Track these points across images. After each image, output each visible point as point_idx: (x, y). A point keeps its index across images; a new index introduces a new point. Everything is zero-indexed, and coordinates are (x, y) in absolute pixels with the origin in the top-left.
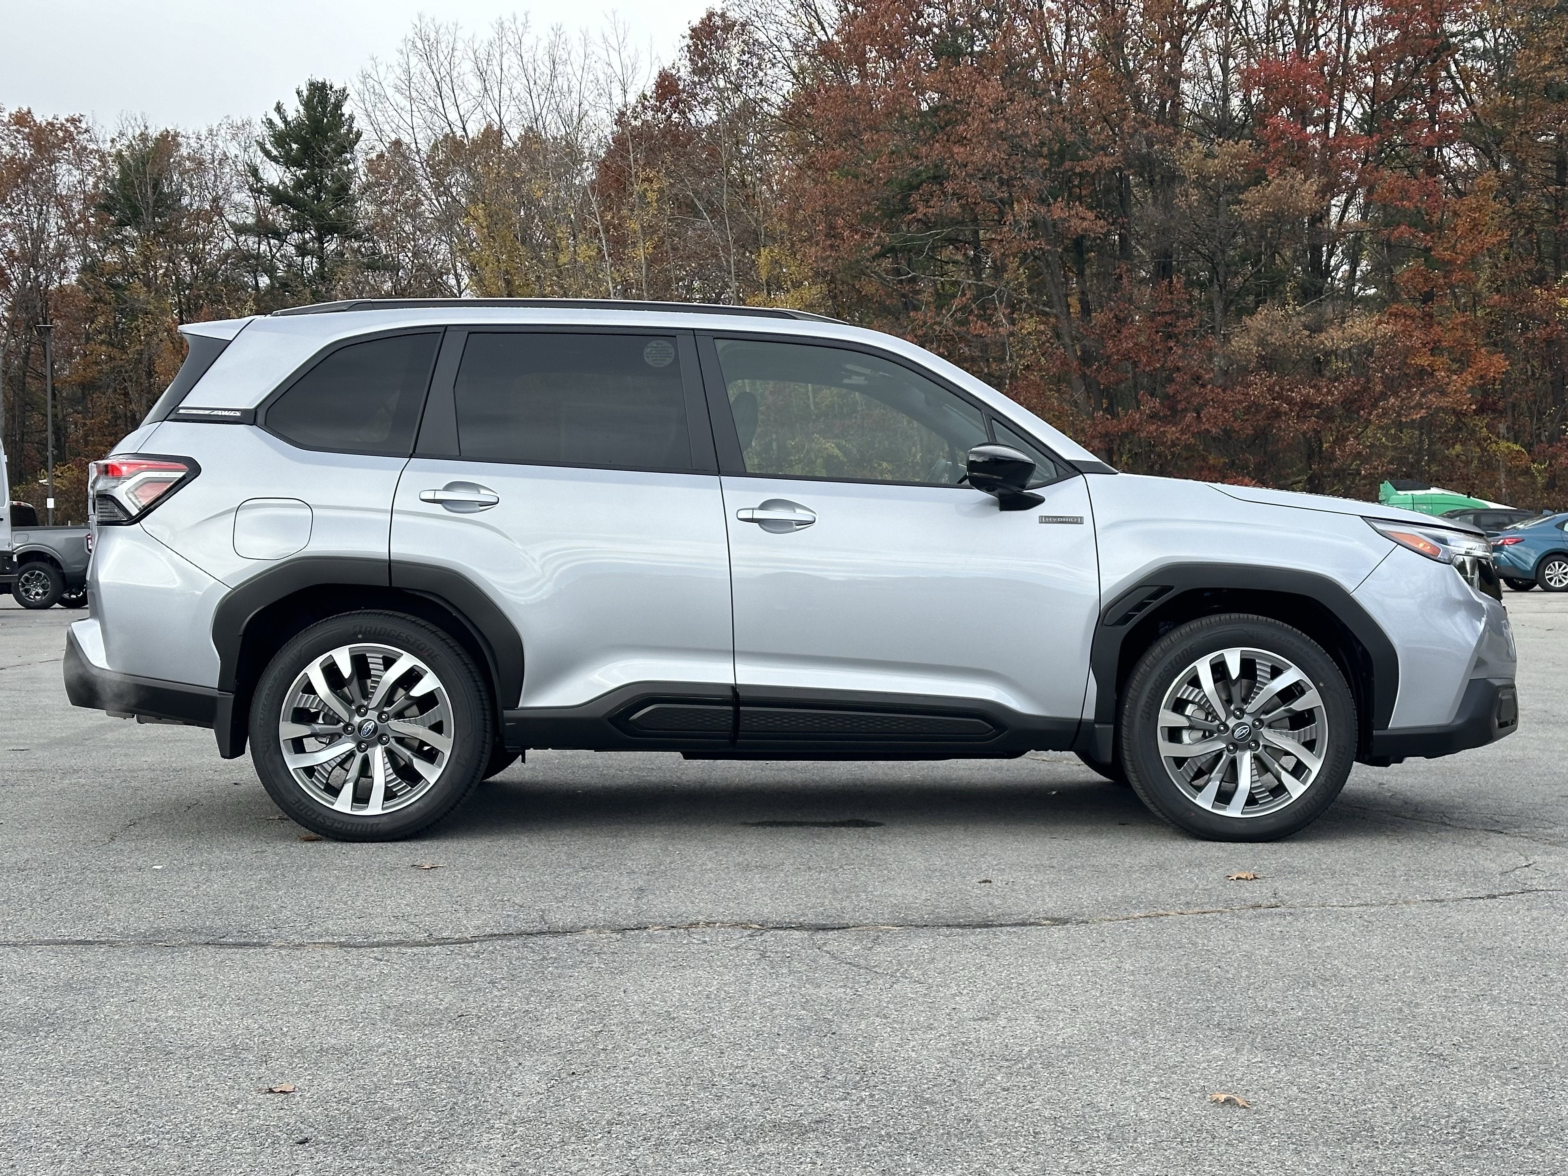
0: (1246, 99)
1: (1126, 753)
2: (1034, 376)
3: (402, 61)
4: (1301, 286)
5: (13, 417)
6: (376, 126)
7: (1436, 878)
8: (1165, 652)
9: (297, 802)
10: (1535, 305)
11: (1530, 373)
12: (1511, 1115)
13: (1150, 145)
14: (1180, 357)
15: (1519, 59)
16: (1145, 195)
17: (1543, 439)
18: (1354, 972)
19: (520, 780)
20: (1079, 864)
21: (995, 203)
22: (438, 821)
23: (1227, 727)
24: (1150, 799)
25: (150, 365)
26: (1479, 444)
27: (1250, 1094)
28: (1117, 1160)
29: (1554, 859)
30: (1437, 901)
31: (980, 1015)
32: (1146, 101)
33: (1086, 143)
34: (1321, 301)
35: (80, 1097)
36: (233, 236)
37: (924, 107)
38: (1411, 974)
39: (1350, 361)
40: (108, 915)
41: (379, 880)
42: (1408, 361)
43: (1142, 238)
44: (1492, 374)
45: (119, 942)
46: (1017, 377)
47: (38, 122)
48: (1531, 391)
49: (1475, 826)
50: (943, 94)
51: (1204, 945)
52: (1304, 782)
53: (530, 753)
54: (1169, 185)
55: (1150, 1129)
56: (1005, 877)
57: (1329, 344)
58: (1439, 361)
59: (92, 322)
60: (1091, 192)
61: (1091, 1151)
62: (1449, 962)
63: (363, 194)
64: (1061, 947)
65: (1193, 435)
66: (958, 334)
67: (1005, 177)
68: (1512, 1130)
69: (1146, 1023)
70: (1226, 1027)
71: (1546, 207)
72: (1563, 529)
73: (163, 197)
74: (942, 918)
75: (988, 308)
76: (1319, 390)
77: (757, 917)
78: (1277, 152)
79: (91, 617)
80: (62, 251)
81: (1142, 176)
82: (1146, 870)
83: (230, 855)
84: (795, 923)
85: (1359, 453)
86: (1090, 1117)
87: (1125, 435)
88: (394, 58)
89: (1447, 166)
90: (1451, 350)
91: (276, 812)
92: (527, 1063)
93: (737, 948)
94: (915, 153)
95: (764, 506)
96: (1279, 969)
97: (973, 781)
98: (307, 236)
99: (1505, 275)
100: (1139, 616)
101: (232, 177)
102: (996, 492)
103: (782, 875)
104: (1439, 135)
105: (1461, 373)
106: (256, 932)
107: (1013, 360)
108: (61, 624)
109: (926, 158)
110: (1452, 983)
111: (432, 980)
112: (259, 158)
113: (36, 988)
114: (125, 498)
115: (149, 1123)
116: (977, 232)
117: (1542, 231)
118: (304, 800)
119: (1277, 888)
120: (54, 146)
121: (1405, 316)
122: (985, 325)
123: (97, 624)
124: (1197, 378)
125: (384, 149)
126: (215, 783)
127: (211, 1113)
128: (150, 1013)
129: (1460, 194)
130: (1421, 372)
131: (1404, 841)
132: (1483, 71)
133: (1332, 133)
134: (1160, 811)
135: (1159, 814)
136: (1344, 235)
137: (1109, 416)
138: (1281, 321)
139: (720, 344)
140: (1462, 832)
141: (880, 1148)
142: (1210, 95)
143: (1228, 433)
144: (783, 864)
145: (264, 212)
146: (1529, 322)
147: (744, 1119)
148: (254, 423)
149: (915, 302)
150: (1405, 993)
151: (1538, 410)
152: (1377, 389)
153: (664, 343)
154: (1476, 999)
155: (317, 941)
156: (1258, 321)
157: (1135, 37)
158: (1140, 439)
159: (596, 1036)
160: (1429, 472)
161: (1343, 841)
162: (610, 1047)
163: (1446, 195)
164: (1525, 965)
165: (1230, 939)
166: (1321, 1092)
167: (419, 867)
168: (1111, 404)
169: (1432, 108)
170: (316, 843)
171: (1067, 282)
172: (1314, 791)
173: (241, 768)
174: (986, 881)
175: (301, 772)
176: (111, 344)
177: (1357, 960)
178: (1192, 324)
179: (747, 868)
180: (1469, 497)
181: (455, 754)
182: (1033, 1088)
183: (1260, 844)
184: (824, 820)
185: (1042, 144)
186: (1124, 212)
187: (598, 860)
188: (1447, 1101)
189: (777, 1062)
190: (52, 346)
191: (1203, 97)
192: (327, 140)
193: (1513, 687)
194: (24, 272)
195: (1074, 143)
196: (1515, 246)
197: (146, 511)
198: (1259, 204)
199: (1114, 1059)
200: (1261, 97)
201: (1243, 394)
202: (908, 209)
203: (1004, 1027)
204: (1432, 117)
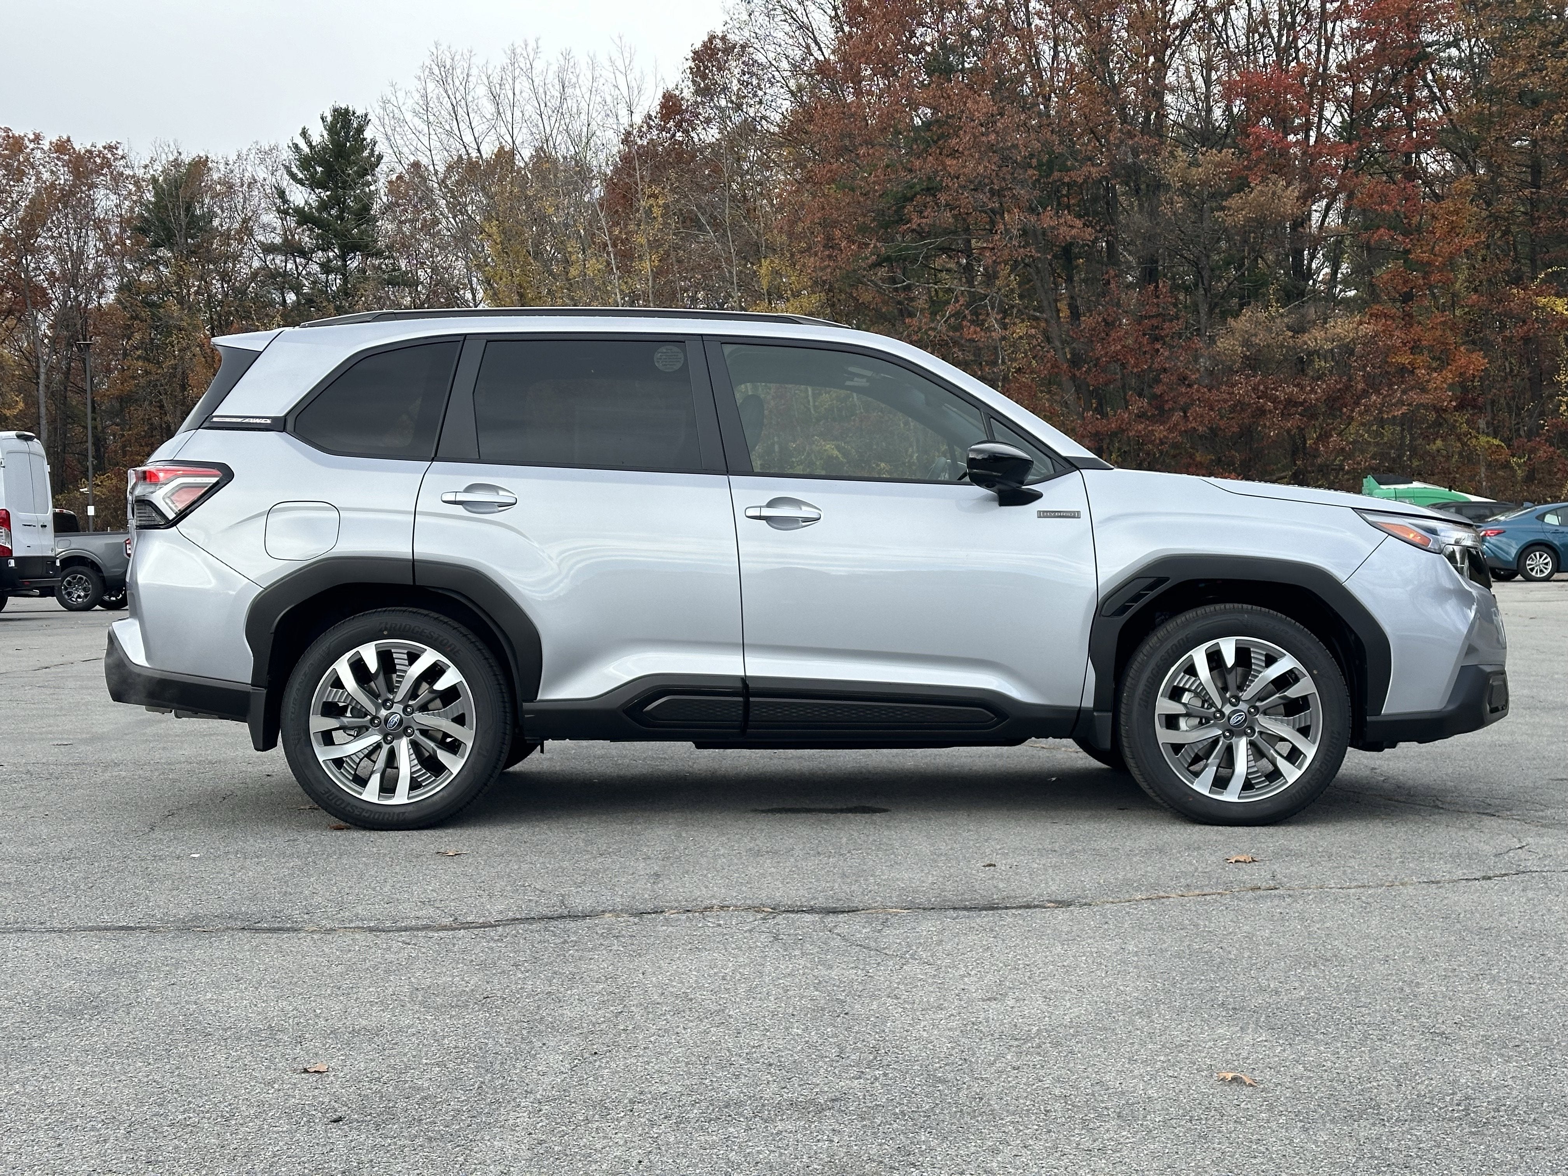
0: (1228, 108)
1: (1124, 739)
2: (1025, 379)
3: (420, 87)
4: (1284, 289)
5: (56, 429)
6: (396, 149)
7: (1432, 860)
8: (1161, 641)
9: (326, 793)
10: (1512, 304)
11: (1508, 370)
12: (1515, 1093)
13: (1136, 155)
14: (1167, 358)
15: (1494, 67)
16: (1131, 204)
17: (1522, 433)
18: (1355, 953)
19: (539, 770)
20: (1080, 848)
21: (986, 213)
22: (461, 809)
23: (1223, 714)
24: (1148, 785)
25: (183, 379)
26: (1459, 439)
27: (1256, 1072)
28: (1128, 1138)
29: (1547, 840)
30: (1433, 882)
31: (989, 995)
32: (1132, 113)
33: (1074, 154)
34: (1303, 303)
35: (123, 1078)
36: (261, 255)
37: (917, 121)
38: (1411, 954)
39: (1332, 360)
40: (149, 902)
41: (406, 867)
42: (1389, 360)
43: (1128, 244)
44: (1471, 372)
45: (159, 927)
46: (1009, 380)
47: (77, 149)
48: (1509, 387)
49: (1467, 809)
50: (935, 109)
51: (1205, 926)
52: (1299, 767)
53: (548, 744)
54: (1154, 194)
55: (1159, 1107)
56: (1009, 861)
57: (1312, 344)
58: (1419, 359)
59: (129, 339)
60: (1079, 201)
61: (1101, 1129)
62: (1447, 942)
63: (384, 214)
64: (1066, 929)
65: (1181, 433)
66: (951, 339)
67: (996, 187)
68: (1516, 1107)
69: (1152, 1003)
70: (1230, 1007)
71: (1522, 209)
72: (1543, 521)
73: (195, 219)
74: (949, 901)
75: (981, 314)
76: (1302, 389)
77: (769, 901)
78: (1260, 160)
79: (130, 617)
80: (100, 272)
81: (1127, 185)
82: (1147, 853)
83: (264, 843)
84: (806, 907)
85: (1343, 449)
86: (1100, 1095)
87: (1114, 434)
88: (413, 85)
89: (1425, 171)
90: (1431, 349)
91: (307, 802)
92: (552, 1044)
93: (750, 931)
94: (909, 166)
95: (771, 504)
96: (1280, 950)
97: (975, 768)
98: (331, 254)
99: (1483, 277)
100: (1136, 606)
101: (260, 199)
102: (995, 488)
103: (792, 860)
104: (1417, 142)
105: (1441, 371)
106: (289, 918)
107: (1005, 363)
108: (101, 625)
109: (920, 171)
110: (1451, 963)
111: (458, 963)
112: (286, 182)
113: (81, 972)
114: (163, 503)
115: (190, 1102)
116: (969, 241)
117: (1518, 233)
118: (334, 790)
119: (1275, 871)
120: (92, 172)
121: (1386, 316)
122: (978, 329)
123: (136, 623)
124: (1183, 379)
125: (404, 172)
126: (249, 775)
127: (249, 1093)
128: (189, 996)
129: (1438, 198)
130: (1402, 370)
131: (1399, 824)
132: (1458, 80)
133: (1312, 141)
134: (1158, 796)
135: (1157, 799)
136: (1325, 239)
137: (1099, 417)
138: (1264, 322)
139: (728, 349)
140: (1455, 815)
141: (895, 1125)
142: (1193, 106)
143: (1214, 431)
144: (793, 849)
145: (291, 233)
146: (1506, 321)
147: (761, 1097)
148: (284, 430)
149: (910, 309)
150: (1405, 973)
151: (1517, 406)
152: (1359, 387)
153: (674, 348)
154: (1476, 978)
155: (348, 925)
156: (1242, 323)
157: (1120, 52)
158: (1129, 438)
159: (617, 1017)
160: (1410, 467)
161: (1339, 824)
162: (630, 1028)
163: (1424, 199)
164: (1522, 945)
165: (1231, 921)
166: (1326, 1071)
167: (444, 854)
168: (1100, 404)
169: (1409, 115)
170: (345, 832)
171: (1056, 289)
172: (1309, 776)
173: (273, 760)
174: (990, 865)
175: (331, 764)
176: (146, 359)
177: (1357, 941)
178: (1177, 326)
179: (758, 853)
180: (1450, 490)
181: (477, 745)
182: (1043, 1067)
183: (1257, 828)
184: (831, 806)
185: (1032, 156)
186: (1112, 220)
187: (615, 847)
188: (1451, 1079)
189: (792, 1042)
190: (91, 362)
191: (1187, 108)
192: (350, 164)
193: (1503, 673)
194: (64, 292)
195: (1061, 154)
196: (1492, 247)
197: (182, 515)
198: (1242, 210)
199: (1121, 1039)
200: (1243, 107)
201: (1228, 393)
202: (902, 220)
203: (1012, 1007)
204: (1409, 124)
